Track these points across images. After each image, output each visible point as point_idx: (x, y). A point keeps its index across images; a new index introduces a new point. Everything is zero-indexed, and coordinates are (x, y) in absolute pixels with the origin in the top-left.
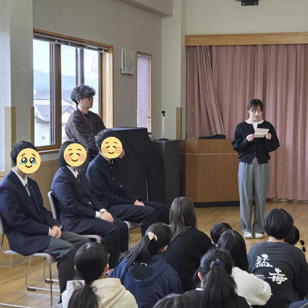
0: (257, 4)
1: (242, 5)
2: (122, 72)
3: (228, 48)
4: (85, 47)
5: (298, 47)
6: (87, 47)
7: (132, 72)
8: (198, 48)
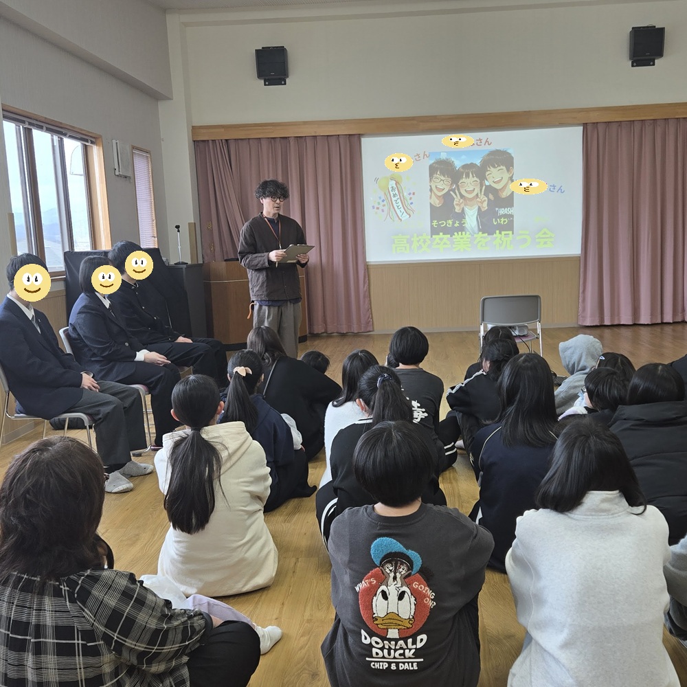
0: (285, 84)
1: (265, 85)
2: (117, 173)
3: (251, 142)
4: (65, 135)
5: (341, 140)
6: (68, 136)
7: (129, 174)
8: (210, 142)
